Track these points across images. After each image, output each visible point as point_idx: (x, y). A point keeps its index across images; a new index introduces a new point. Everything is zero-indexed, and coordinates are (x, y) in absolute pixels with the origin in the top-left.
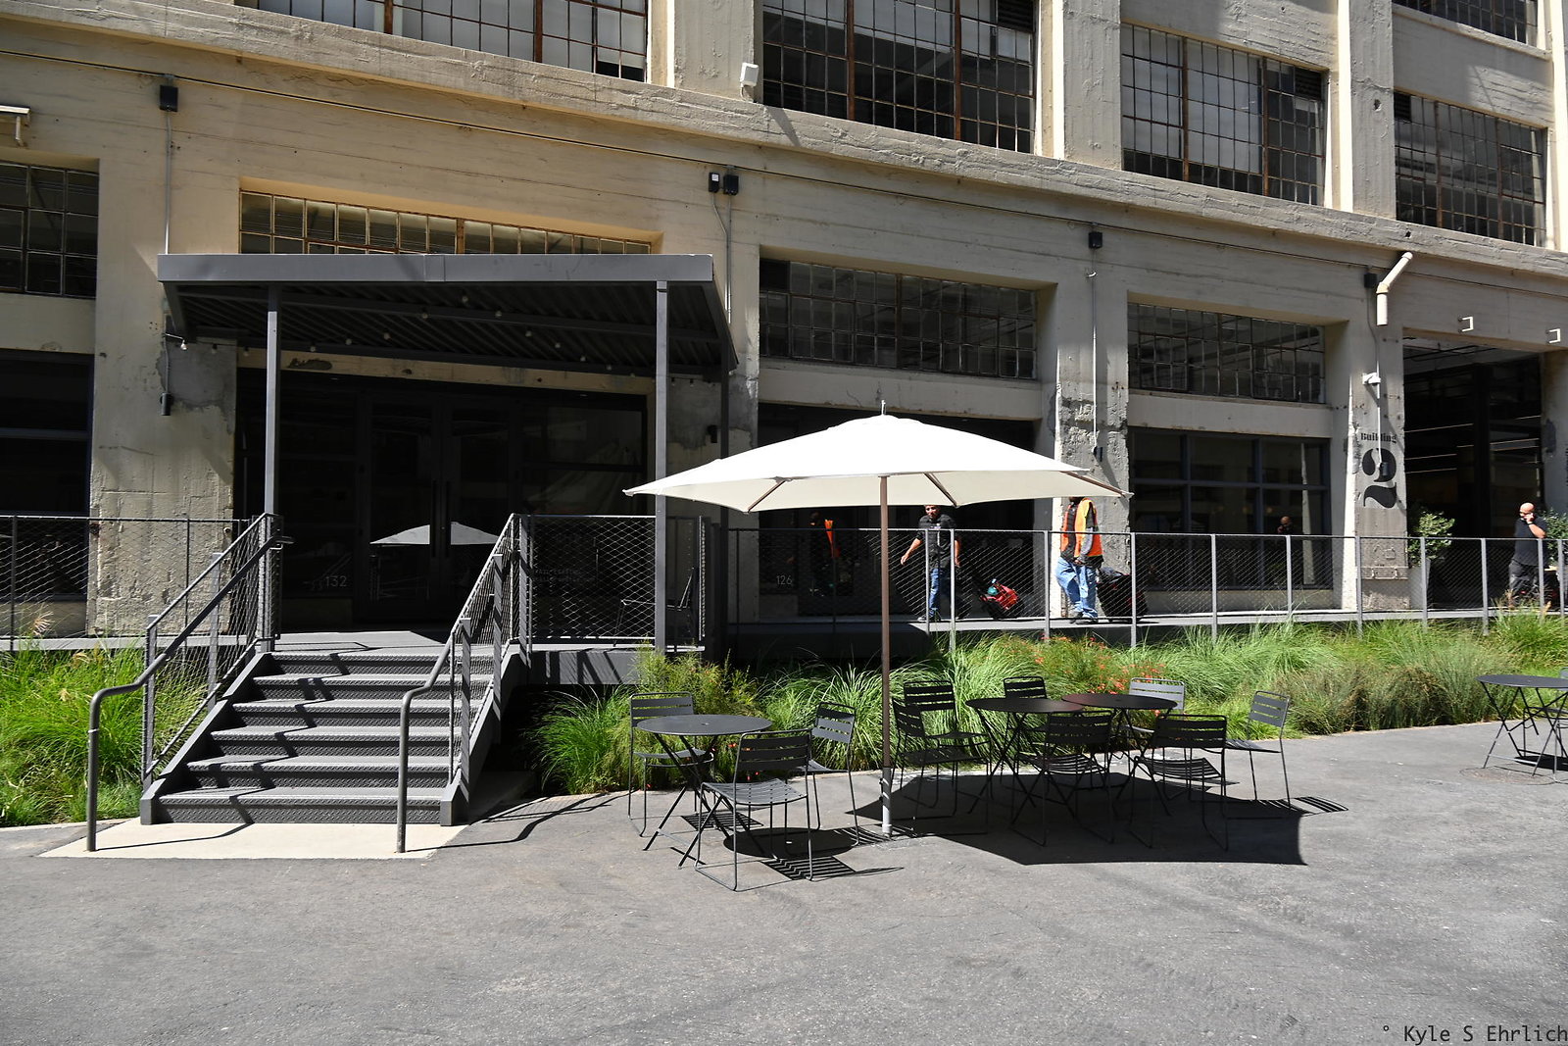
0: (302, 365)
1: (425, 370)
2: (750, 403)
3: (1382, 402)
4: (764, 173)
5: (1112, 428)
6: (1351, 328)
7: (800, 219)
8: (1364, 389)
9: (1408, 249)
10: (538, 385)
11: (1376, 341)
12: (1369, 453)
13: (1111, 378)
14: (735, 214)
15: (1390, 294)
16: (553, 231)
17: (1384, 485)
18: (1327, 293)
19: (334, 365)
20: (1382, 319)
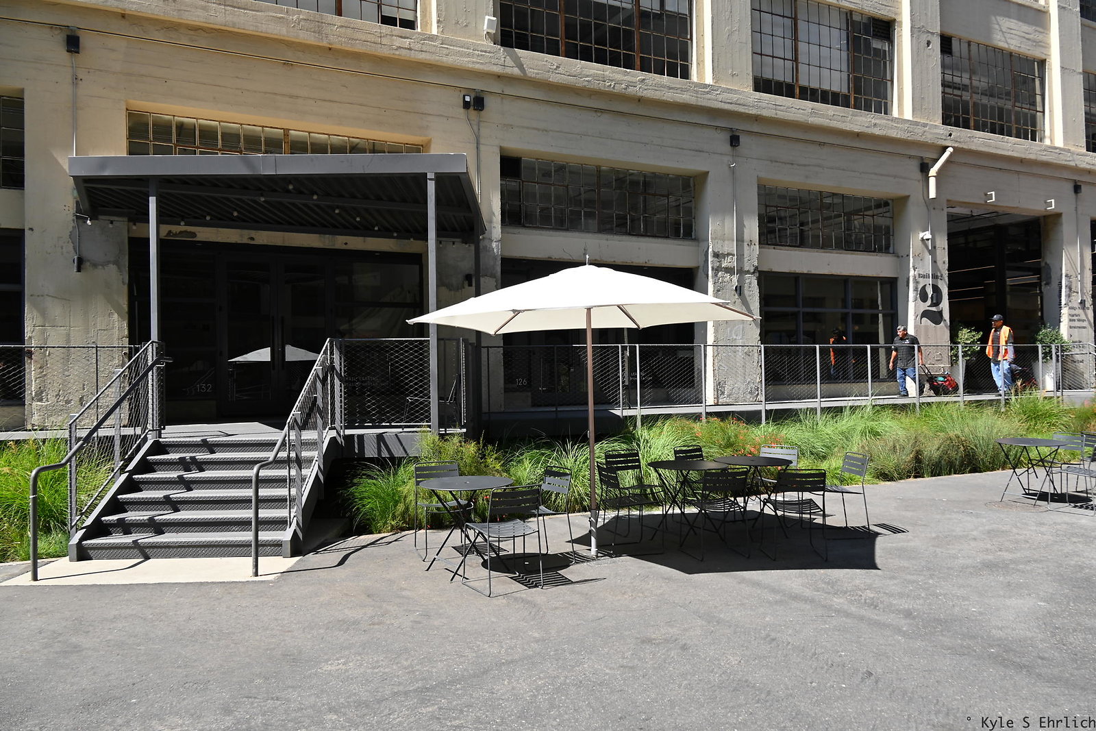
0: (176, 235)
1: (264, 237)
2: (495, 258)
3: (933, 252)
4: (502, 95)
5: (748, 272)
6: (911, 200)
7: (528, 128)
8: (921, 243)
9: (950, 145)
10: (344, 247)
11: (928, 209)
12: (924, 287)
13: (746, 237)
14: (482, 124)
15: (937, 177)
16: (353, 137)
17: (934, 309)
18: (895, 177)
19: (198, 235)
20: (932, 194)
